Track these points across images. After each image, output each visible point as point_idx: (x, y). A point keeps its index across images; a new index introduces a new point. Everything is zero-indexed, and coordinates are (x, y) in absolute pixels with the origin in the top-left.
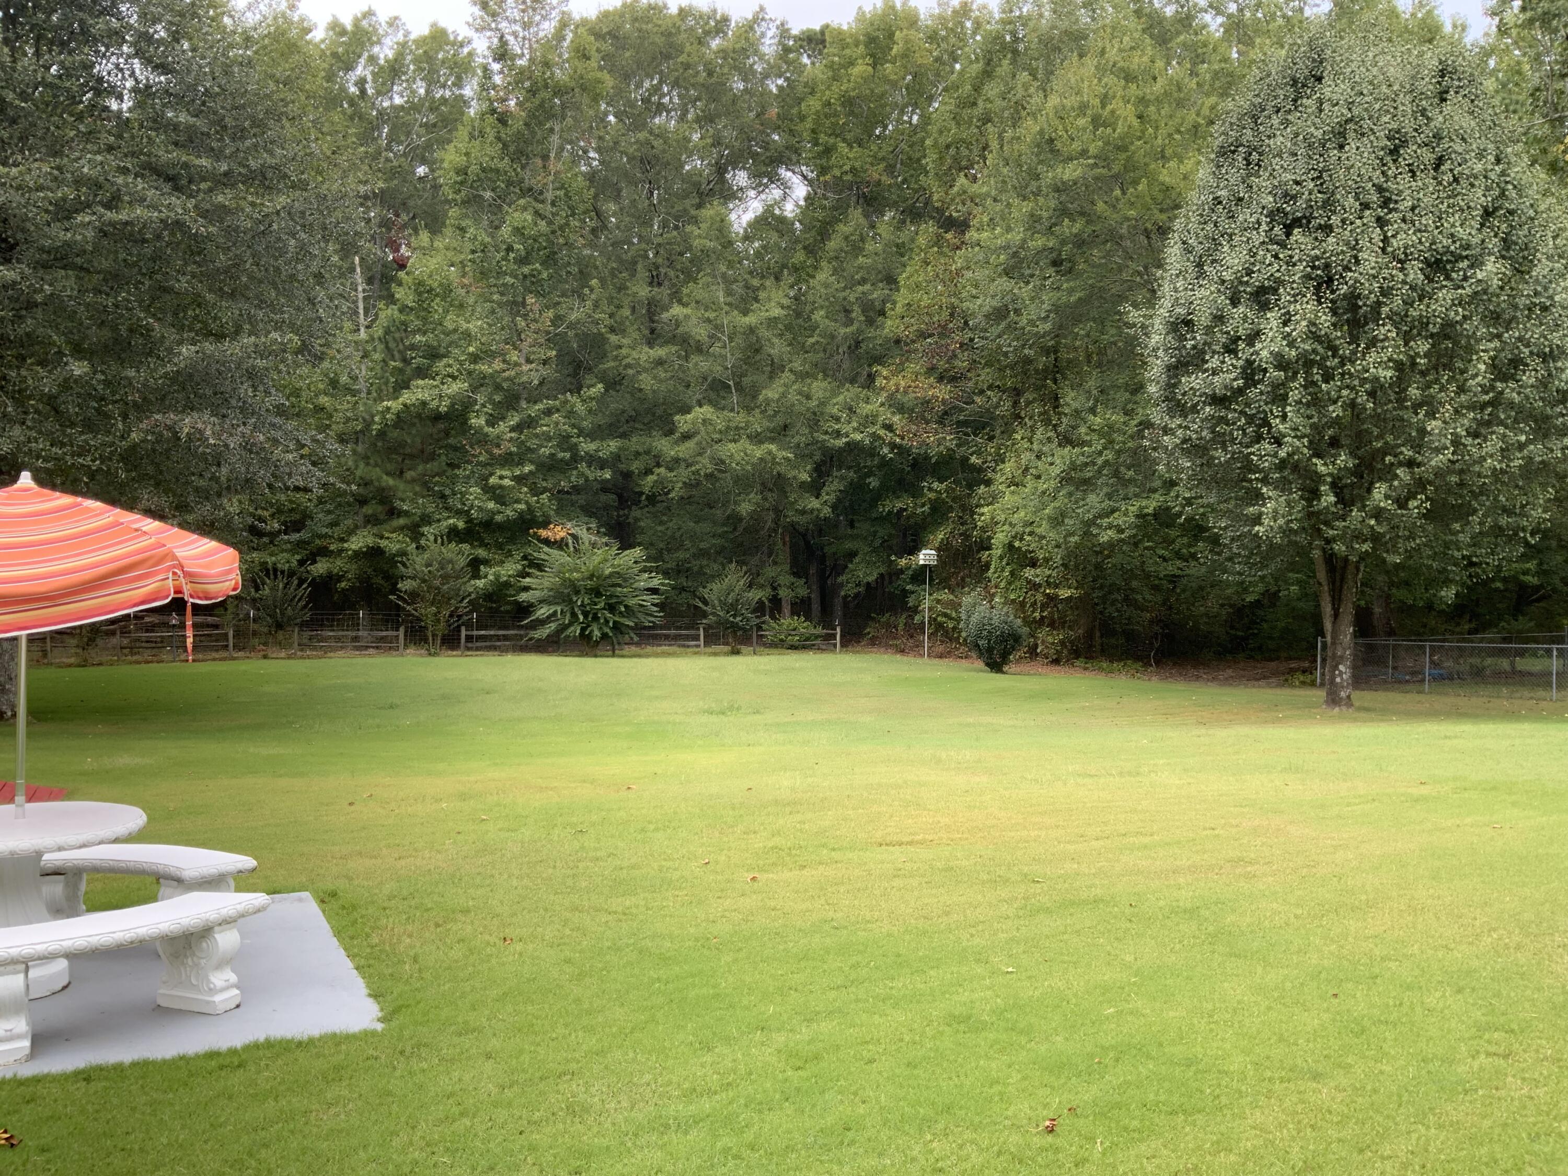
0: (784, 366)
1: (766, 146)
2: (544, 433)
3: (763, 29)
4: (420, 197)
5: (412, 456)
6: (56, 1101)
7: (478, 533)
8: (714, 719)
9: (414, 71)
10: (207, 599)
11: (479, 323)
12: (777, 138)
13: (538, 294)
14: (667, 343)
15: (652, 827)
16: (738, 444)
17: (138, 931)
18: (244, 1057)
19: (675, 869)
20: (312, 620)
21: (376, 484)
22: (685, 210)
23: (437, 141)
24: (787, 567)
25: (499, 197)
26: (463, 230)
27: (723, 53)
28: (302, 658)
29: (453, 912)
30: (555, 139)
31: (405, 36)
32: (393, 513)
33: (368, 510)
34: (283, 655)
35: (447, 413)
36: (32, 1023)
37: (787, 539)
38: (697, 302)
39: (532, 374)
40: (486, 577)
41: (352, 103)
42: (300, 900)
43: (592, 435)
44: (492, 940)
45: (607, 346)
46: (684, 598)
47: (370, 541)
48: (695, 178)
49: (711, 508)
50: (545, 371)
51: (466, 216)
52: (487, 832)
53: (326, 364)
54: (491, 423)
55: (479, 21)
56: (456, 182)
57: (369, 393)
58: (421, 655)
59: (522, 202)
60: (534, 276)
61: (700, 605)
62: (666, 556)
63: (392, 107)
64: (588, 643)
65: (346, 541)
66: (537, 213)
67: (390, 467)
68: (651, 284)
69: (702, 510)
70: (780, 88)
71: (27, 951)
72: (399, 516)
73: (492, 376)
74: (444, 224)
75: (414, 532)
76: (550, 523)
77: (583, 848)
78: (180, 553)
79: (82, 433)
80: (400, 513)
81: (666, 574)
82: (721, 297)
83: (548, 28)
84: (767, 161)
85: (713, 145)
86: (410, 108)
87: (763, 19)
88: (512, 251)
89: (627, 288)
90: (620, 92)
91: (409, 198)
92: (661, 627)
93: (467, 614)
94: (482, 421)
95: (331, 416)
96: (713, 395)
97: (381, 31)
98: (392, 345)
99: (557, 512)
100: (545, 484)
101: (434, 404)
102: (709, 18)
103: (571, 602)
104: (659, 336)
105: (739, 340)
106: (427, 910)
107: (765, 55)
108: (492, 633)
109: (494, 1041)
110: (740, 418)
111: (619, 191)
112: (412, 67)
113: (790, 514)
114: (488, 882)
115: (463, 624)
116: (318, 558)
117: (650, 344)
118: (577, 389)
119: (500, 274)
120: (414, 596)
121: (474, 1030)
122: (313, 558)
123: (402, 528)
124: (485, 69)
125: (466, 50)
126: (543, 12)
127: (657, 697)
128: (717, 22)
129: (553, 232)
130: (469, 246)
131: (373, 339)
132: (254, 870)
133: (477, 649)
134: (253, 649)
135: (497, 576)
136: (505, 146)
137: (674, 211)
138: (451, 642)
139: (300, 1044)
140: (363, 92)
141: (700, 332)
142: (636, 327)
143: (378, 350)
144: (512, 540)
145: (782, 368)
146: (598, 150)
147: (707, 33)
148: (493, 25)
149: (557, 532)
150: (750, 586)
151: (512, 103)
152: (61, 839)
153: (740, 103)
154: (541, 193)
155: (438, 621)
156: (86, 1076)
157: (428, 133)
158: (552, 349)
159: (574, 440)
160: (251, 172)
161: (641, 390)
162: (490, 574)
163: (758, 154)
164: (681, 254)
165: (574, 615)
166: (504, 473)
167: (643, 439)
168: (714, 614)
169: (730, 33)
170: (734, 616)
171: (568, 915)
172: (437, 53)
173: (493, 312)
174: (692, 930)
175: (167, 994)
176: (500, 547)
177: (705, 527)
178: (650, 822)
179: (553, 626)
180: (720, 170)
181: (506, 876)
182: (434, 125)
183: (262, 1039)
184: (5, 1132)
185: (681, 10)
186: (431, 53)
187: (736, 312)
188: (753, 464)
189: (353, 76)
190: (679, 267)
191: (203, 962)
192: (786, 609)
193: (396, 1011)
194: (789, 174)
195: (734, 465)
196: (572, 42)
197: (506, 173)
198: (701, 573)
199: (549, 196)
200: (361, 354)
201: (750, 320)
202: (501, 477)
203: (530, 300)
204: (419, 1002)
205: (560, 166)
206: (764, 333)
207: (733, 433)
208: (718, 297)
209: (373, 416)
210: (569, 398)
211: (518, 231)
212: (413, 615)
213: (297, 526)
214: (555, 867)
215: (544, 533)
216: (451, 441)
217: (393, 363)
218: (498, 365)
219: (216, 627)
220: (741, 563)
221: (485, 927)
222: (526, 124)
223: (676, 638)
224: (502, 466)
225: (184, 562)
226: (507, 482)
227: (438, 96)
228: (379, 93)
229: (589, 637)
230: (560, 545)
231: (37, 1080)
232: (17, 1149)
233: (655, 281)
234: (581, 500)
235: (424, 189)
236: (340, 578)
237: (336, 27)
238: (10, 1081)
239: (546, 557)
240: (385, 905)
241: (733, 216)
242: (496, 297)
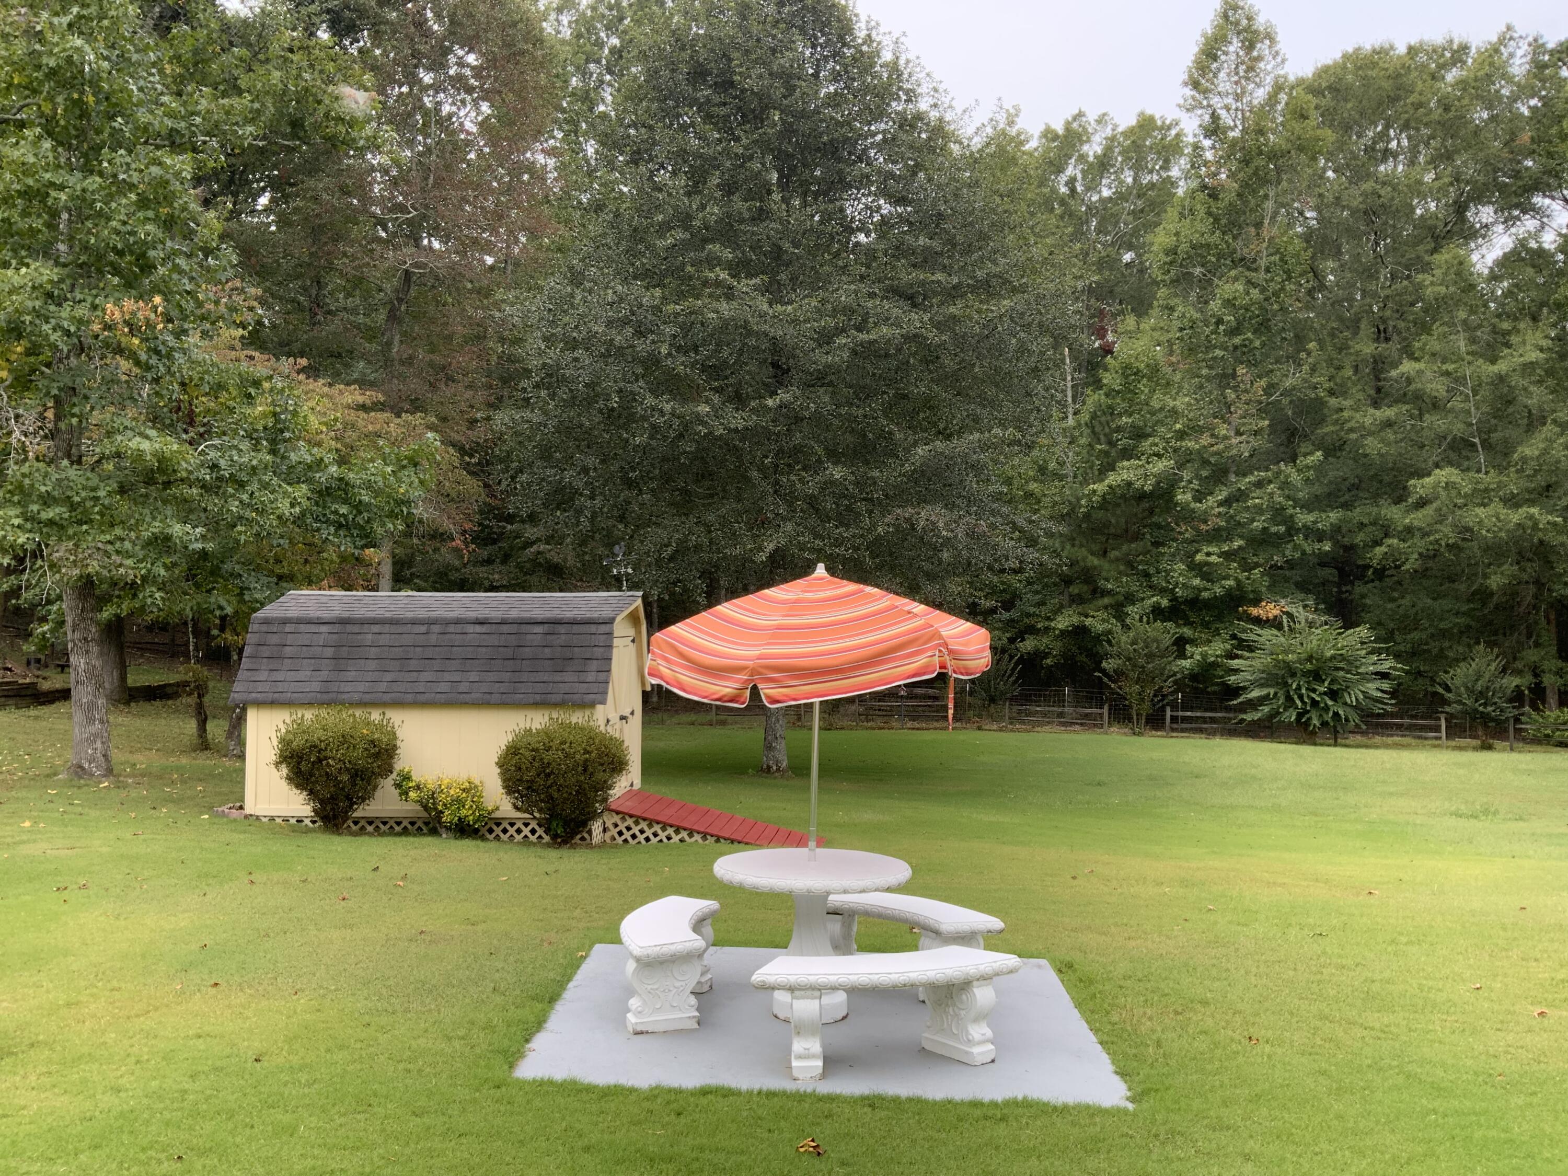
0: (1544, 418)
1: (1517, 175)
2: (1255, 506)
3: (1511, 50)
4: (1126, 283)
5: (1116, 536)
6: (849, 1120)
7: (1184, 611)
8: (1462, 822)
9: (1122, 163)
10: (967, 674)
11: (1187, 399)
12: (1530, 164)
13: (1249, 364)
14: (1397, 401)
15: (1404, 939)
16: (1487, 509)
17: (911, 975)
18: (1005, 1111)
19: (1440, 990)
20: (1020, 695)
21: (1082, 564)
22: (1418, 257)
23: (1144, 225)
24: (1554, 650)
25: (1209, 272)
26: (1172, 309)
27: (1462, 84)
28: (1012, 731)
29: (1192, 1002)
30: (1269, 205)
31: (1113, 130)
32: (1097, 592)
33: (1074, 589)
34: (995, 727)
35: (1152, 492)
36: (823, 1046)
37: (1552, 617)
38: (1434, 355)
39: (1242, 446)
40: (1191, 657)
41: (1063, 203)
42: (1040, 967)
43: (1308, 506)
44: (1237, 1036)
45: (1326, 411)
46: (1421, 684)
47: (1075, 620)
48: (1429, 222)
49: (1454, 581)
50: (1255, 442)
51: (1176, 296)
52: (1216, 923)
53: (1035, 453)
54: (1198, 498)
55: (1190, 101)
56: (1165, 263)
57: (1075, 477)
58: (1125, 734)
59: (1233, 273)
60: (1245, 346)
61: (1441, 690)
62: (1398, 638)
63: (1101, 200)
64: (1306, 730)
65: (1052, 620)
66: (1249, 282)
67: (1095, 547)
68: (1377, 340)
69: (1441, 585)
70: (1533, 109)
71: (822, 980)
72: (1102, 596)
73: (1199, 451)
74: (1150, 306)
75: (1119, 612)
76: (1261, 600)
77: (1324, 953)
78: (944, 633)
79: (837, 527)
80: (1105, 593)
81: (1397, 656)
82: (1462, 345)
83: (1260, 95)
84: (1519, 191)
85: (1451, 184)
86: (1118, 198)
87: (1511, 38)
88: (1223, 323)
89: (1349, 348)
90: (1341, 146)
91: (1116, 285)
92: (1392, 715)
93: (1172, 693)
94: (1189, 496)
95: (1039, 502)
96: (1453, 456)
97: (1090, 130)
98: (1098, 429)
99: (1269, 588)
100: (1255, 559)
101: (1138, 485)
102: (1444, 49)
103: (1286, 684)
104: (1387, 395)
105: (1485, 392)
106: (1166, 995)
107: (1514, 76)
108: (1198, 714)
109: (1251, 1142)
110: (1490, 479)
111: (1339, 248)
112: (1120, 159)
113: (1557, 587)
114: (1224, 975)
115: (1168, 704)
116: (1026, 636)
117: (1376, 404)
118: (1293, 459)
119: (1210, 347)
120: (1119, 674)
121: (1228, 1128)
122: (1021, 635)
123: (1106, 607)
124: (1196, 147)
125: (1173, 132)
126: (1257, 80)
127: (1391, 794)
128: (1454, 53)
129: (1266, 299)
130: (1177, 324)
131: (1079, 425)
132: (1001, 931)
133: (1183, 730)
134: (969, 721)
135: (1204, 656)
136: (1216, 220)
137: (1404, 261)
138: (1155, 722)
139: (1055, 1108)
140: (1073, 190)
141: (1437, 387)
142: (1359, 387)
143: (1085, 434)
144: (1219, 618)
145: (1543, 421)
146: (1318, 209)
147: (1441, 67)
148: (1205, 103)
149: (1269, 610)
150: (1504, 671)
151: (1223, 176)
152: (846, 883)
153: (1484, 134)
154: (1255, 261)
155: (1143, 700)
156: (872, 1102)
157: (1135, 219)
158: (1263, 419)
159: (1290, 511)
160: (977, 281)
161: (1366, 456)
162: (1196, 653)
163: (1506, 184)
164: (1413, 304)
165: (1289, 698)
166: (1211, 549)
167: (1368, 509)
168: (1460, 702)
169: (1470, 61)
170: (1485, 705)
171: (1319, 1023)
172: (1145, 140)
173: (1201, 387)
174: (1469, 1062)
175: (931, 1039)
176: (1206, 625)
177: (1446, 604)
178: (1401, 934)
179: (1266, 709)
180: (1460, 209)
181: (1243, 972)
182: (1142, 211)
183: (1020, 1097)
184: (813, 1141)
185: (1410, 49)
186: (1139, 142)
187: (1481, 361)
188: (1508, 531)
189: (1063, 178)
190: (1411, 318)
191: (963, 1013)
192: (1552, 700)
193: (1145, 1093)
194: (1547, 201)
195: (1484, 532)
196: (1287, 104)
197: (1216, 246)
198: (1441, 655)
199: (1263, 263)
200: (1068, 440)
201: (1501, 367)
202: (1208, 554)
203: (1241, 370)
204: (1167, 1089)
205: (1275, 231)
206: (1517, 381)
207: (1483, 496)
208: (1459, 347)
209: (1079, 500)
210: (1283, 468)
211: (1229, 303)
212: (1118, 694)
213: (1008, 605)
214: (1295, 969)
215: (1254, 611)
216: (1155, 519)
217: (1099, 447)
218: (1205, 440)
219: (936, 698)
220: (1491, 644)
221: (1227, 1022)
222: (1239, 195)
223: (1410, 728)
224: (1209, 543)
225: (948, 640)
226: (1213, 559)
227: (1145, 182)
228: (1088, 189)
229: (1307, 724)
230: (1275, 624)
231: (831, 1098)
232: (823, 1158)
233: (1382, 335)
234: (1296, 575)
235: (1131, 274)
236: (1046, 655)
237: (1050, 135)
238: (811, 1095)
239: (1256, 638)
240: (1122, 983)
241: (1475, 257)
242: (1204, 372)
